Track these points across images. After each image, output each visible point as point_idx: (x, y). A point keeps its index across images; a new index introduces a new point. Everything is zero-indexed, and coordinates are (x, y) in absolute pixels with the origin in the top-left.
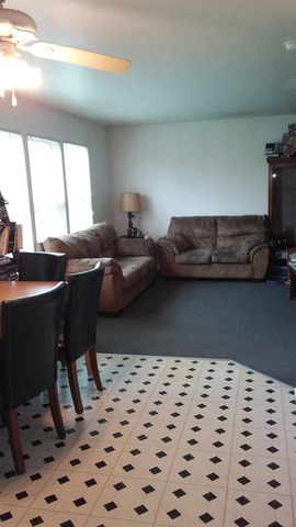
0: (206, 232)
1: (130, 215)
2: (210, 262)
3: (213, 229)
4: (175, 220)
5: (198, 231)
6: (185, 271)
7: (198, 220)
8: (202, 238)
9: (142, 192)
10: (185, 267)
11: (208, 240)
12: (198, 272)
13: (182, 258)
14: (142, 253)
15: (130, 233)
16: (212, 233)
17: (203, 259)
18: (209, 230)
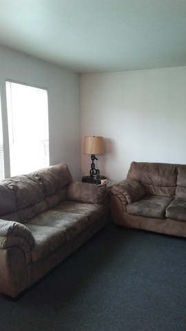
0: (164, 180)
1: (93, 157)
2: (163, 216)
3: (172, 178)
4: (135, 166)
5: (156, 178)
6: (136, 223)
7: (158, 167)
8: (160, 186)
9: (105, 135)
10: (136, 218)
11: (166, 189)
12: (150, 225)
13: (133, 208)
14: (91, 200)
15: (92, 174)
16: (171, 182)
17: (156, 212)
18: (168, 179)
